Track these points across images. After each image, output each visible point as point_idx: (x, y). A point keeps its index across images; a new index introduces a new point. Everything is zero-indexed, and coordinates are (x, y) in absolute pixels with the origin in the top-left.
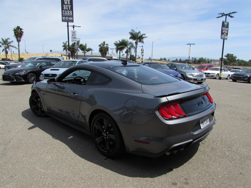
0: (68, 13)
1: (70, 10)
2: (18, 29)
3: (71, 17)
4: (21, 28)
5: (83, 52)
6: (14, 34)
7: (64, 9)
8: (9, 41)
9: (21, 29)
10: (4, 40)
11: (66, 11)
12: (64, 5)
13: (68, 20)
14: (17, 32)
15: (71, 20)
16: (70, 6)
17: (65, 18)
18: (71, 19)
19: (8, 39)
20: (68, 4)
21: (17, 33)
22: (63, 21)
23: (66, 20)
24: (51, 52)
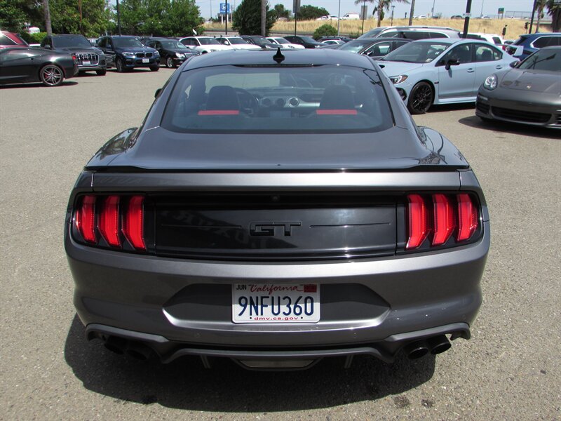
24: (501, 15)
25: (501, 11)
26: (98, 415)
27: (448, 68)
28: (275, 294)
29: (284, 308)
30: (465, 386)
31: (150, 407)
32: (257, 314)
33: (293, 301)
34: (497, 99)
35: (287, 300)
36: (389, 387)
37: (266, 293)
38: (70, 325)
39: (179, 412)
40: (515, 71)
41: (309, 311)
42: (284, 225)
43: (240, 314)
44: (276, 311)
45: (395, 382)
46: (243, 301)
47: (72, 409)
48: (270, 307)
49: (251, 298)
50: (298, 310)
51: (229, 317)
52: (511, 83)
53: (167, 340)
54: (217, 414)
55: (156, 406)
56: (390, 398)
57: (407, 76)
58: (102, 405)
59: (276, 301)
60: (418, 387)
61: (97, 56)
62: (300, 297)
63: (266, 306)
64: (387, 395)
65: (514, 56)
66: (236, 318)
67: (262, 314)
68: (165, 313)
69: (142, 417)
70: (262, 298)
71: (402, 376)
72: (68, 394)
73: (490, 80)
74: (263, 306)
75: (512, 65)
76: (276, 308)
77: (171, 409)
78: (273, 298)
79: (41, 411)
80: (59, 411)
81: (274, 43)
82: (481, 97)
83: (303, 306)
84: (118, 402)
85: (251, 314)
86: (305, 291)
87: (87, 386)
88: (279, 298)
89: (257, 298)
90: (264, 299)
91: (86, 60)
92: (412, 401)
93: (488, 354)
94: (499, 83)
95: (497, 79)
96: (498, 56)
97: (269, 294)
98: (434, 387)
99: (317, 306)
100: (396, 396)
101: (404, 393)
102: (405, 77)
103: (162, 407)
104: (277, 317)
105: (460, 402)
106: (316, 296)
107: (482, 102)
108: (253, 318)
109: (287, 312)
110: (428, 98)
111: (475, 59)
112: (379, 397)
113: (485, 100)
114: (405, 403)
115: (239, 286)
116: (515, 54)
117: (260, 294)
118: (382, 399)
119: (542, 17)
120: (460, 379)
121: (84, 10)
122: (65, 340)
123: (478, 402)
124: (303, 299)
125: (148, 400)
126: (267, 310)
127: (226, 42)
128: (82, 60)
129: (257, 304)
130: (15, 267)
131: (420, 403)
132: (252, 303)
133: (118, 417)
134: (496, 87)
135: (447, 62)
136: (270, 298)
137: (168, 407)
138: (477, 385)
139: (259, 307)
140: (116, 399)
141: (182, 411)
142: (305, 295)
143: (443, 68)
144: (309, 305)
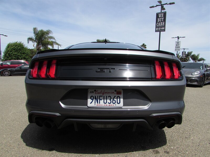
0: (161, 24)
1: (162, 22)
3: (163, 27)
7: (158, 21)
9: (145, 46)
11: (159, 23)
12: (158, 19)
13: (160, 30)
15: (163, 30)
16: (163, 19)
17: (158, 28)
18: (163, 28)
20: (162, 17)
22: (156, 31)
23: (158, 30)
26: (29, 155)
28: (105, 95)
29: (109, 101)
30: (181, 147)
31: (51, 152)
32: (98, 103)
33: (112, 98)
35: (110, 97)
36: (150, 147)
37: (101, 95)
38: (26, 127)
39: (63, 154)
41: (118, 102)
42: (109, 69)
43: (91, 103)
44: (105, 102)
45: (152, 145)
46: (92, 98)
47: (18, 152)
48: (103, 100)
49: (95, 96)
50: (114, 102)
51: (86, 104)
53: (60, 115)
54: (79, 155)
55: (54, 152)
56: (151, 150)
58: (31, 151)
59: (105, 98)
60: (162, 147)
62: (115, 96)
63: (102, 100)
64: (149, 149)
66: (89, 105)
67: (100, 103)
68: (60, 103)
69: (47, 155)
70: (100, 96)
71: (154, 143)
72: (18, 148)
74: (100, 100)
76: (105, 100)
77: (60, 153)
78: (104, 96)
79: (5, 153)
80: (13, 153)
83: (116, 100)
84: (38, 150)
85: (95, 103)
86: (117, 94)
87: (27, 145)
88: (107, 96)
89: (98, 96)
90: (100, 97)
92: (160, 152)
93: (186, 138)
97: (103, 95)
98: (168, 147)
99: (122, 100)
100: (153, 150)
101: (156, 149)
103: (56, 152)
104: (106, 104)
105: (180, 152)
106: (121, 96)
108: (96, 105)
109: (110, 102)
112: (146, 150)
114: (157, 152)
115: (91, 92)
117: (99, 95)
118: (148, 151)
120: (178, 145)
122: (23, 131)
123: (187, 152)
124: (116, 97)
125: (51, 150)
126: (102, 102)
129: (98, 99)
130: (11, 112)
131: (164, 152)
132: (96, 99)
133: (37, 155)
136: (103, 96)
137: (59, 152)
138: (185, 147)
139: (99, 100)
140: (38, 149)
141: (65, 153)
142: (117, 96)
144: (118, 100)
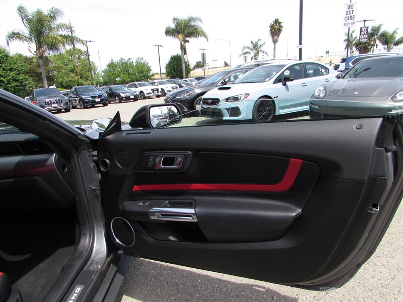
2: (276, 23)
4: (280, 21)
5: (385, 48)
6: (270, 33)
8: (259, 44)
9: (280, 23)
10: (254, 42)
14: (274, 28)
19: (259, 40)
21: (273, 31)
24: (327, 55)
25: (327, 52)
27: (285, 85)
34: (327, 107)
40: (341, 80)
52: (339, 91)
57: (249, 94)
61: (62, 100)
65: (338, 71)
73: (320, 90)
75: (338, 77)
81: (188, 82)
82: (313, 106)
91: (54, 103)
94: (328, 92)
95: (325, 89)
96: (326, 72)
102: (247, 95)
107: (315, 111)
110: (270, 110)
111: (307, 76)
113: (317, 109)
116: (339, 70)
119: (353, 52)
121: (80, 74)
127: (156, 84)
128: (51, 103)
134: (325, 95)
135: (283, 80)
143: (280, 85)
